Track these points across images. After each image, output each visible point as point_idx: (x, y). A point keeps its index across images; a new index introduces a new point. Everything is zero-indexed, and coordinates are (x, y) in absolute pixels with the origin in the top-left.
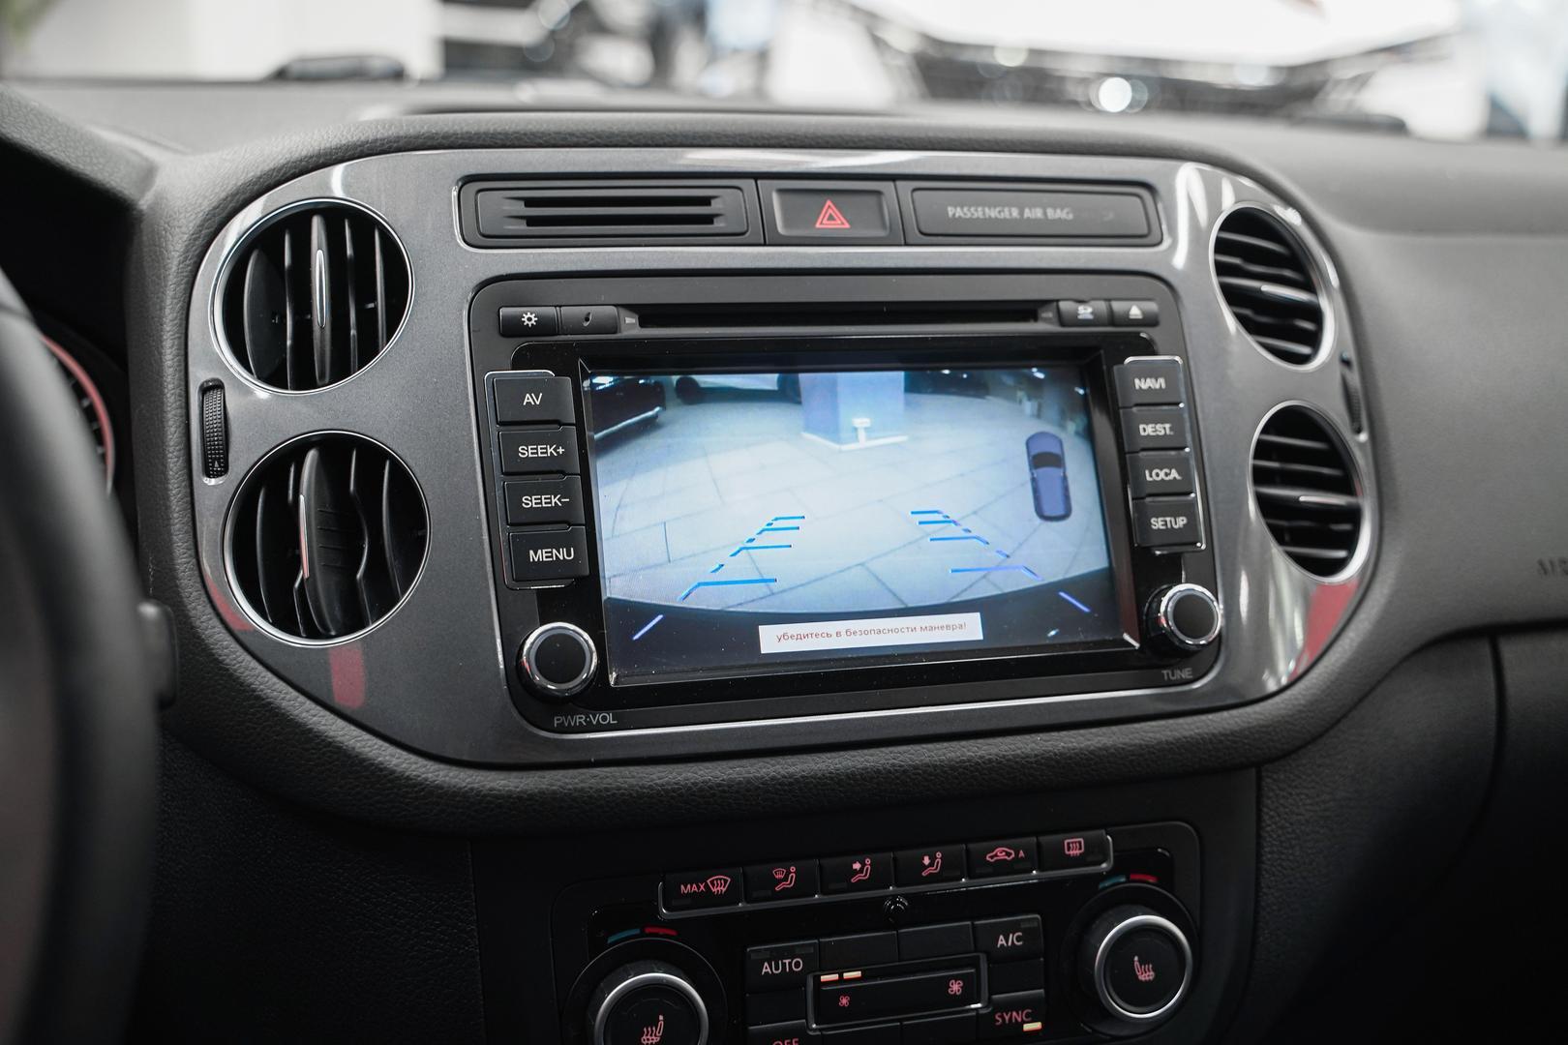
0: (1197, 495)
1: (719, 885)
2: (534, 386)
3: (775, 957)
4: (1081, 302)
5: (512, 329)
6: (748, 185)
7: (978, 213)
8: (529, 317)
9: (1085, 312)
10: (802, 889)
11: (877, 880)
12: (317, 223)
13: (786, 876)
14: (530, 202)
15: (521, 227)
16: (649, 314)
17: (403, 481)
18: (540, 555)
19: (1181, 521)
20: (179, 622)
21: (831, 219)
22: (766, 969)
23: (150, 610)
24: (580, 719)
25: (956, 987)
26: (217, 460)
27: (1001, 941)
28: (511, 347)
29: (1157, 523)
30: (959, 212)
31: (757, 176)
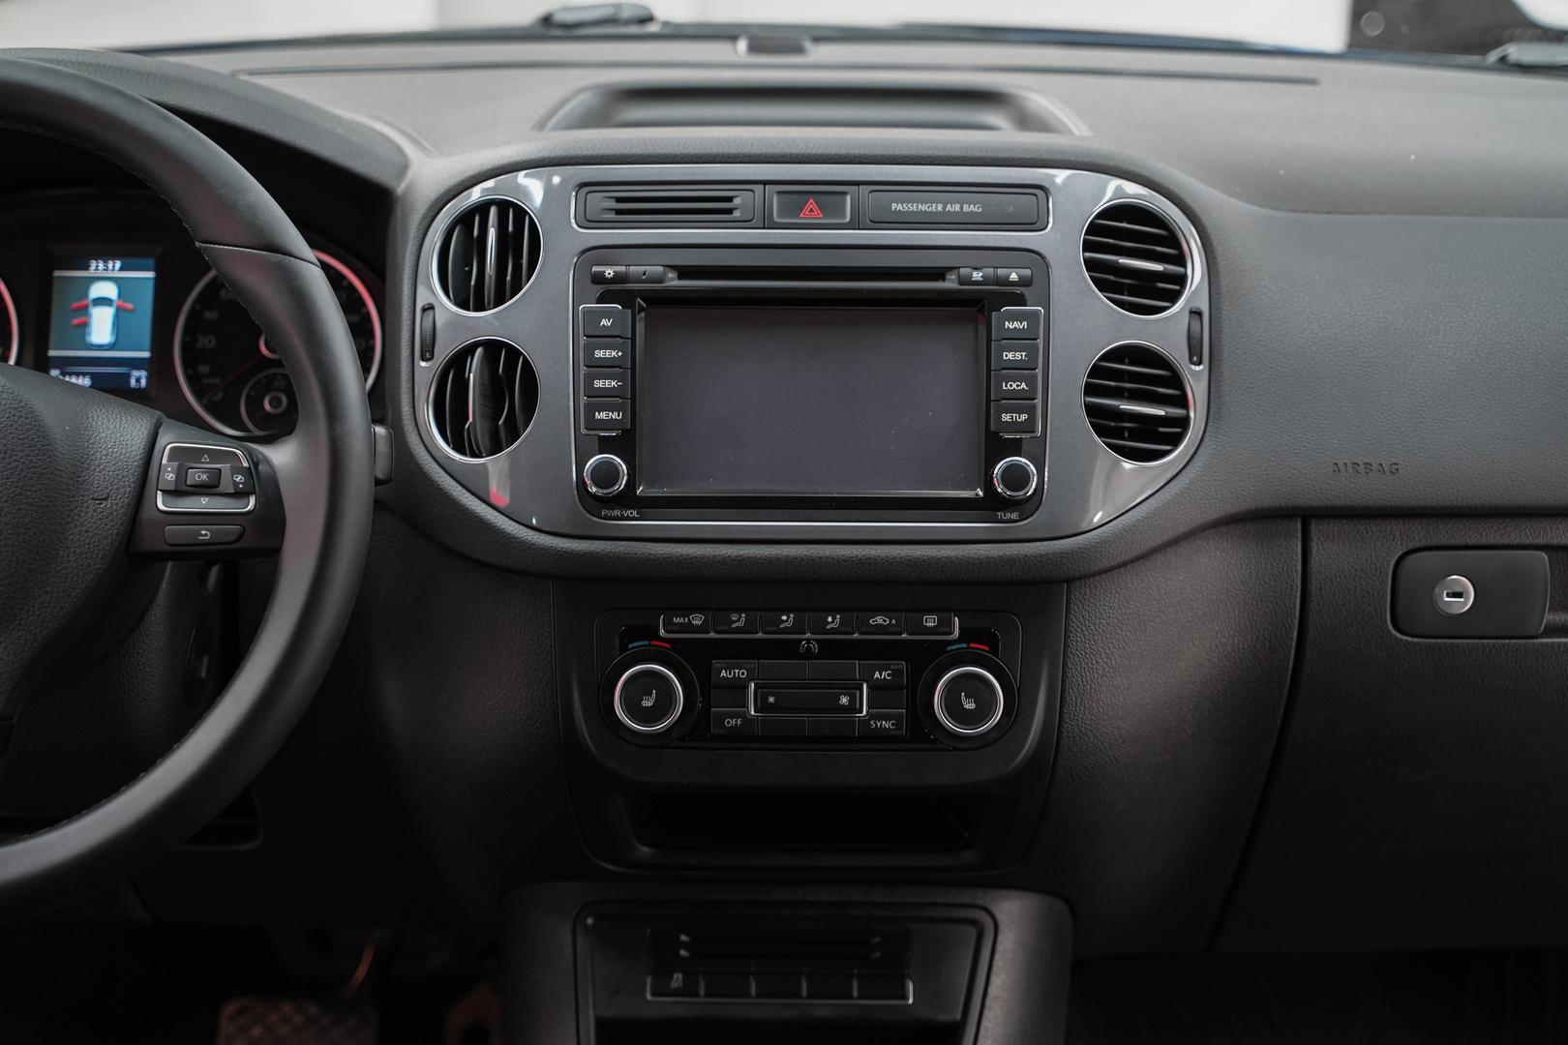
0: (1039, 402)
1: (697, 620)
2: (607, 314)
3: (729, 668)
4: (976, 269)
5: (598, 279)
6: (759, 189)
7: (913, 207)
8: (609, 272)
9: (977, 276)
10: (749, 628)
11: (798, 629)
12: (493, 210)
13: (739, 620)
14: (619, 200)
15: (612, 216)
16: (684, 272)
17: (528, 370)
18: (602, 416)
19: (1024, 417)
20: (398, 439)
21: (811, 210)
22: (723, 674)
23: (380, 430)
24: (617, 512)
25: (844, 700)
26: (428, 353)
27: (877, 675)
28: (599, 289)
29: (1006, 417)
30: (900, 207)
31: (765, 183)
